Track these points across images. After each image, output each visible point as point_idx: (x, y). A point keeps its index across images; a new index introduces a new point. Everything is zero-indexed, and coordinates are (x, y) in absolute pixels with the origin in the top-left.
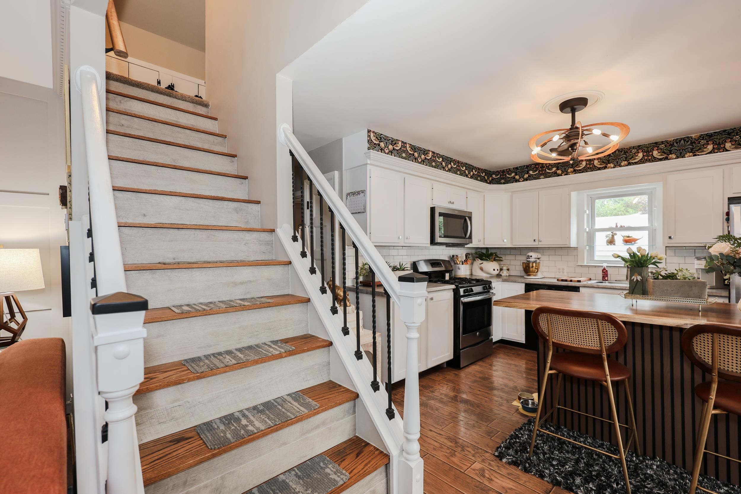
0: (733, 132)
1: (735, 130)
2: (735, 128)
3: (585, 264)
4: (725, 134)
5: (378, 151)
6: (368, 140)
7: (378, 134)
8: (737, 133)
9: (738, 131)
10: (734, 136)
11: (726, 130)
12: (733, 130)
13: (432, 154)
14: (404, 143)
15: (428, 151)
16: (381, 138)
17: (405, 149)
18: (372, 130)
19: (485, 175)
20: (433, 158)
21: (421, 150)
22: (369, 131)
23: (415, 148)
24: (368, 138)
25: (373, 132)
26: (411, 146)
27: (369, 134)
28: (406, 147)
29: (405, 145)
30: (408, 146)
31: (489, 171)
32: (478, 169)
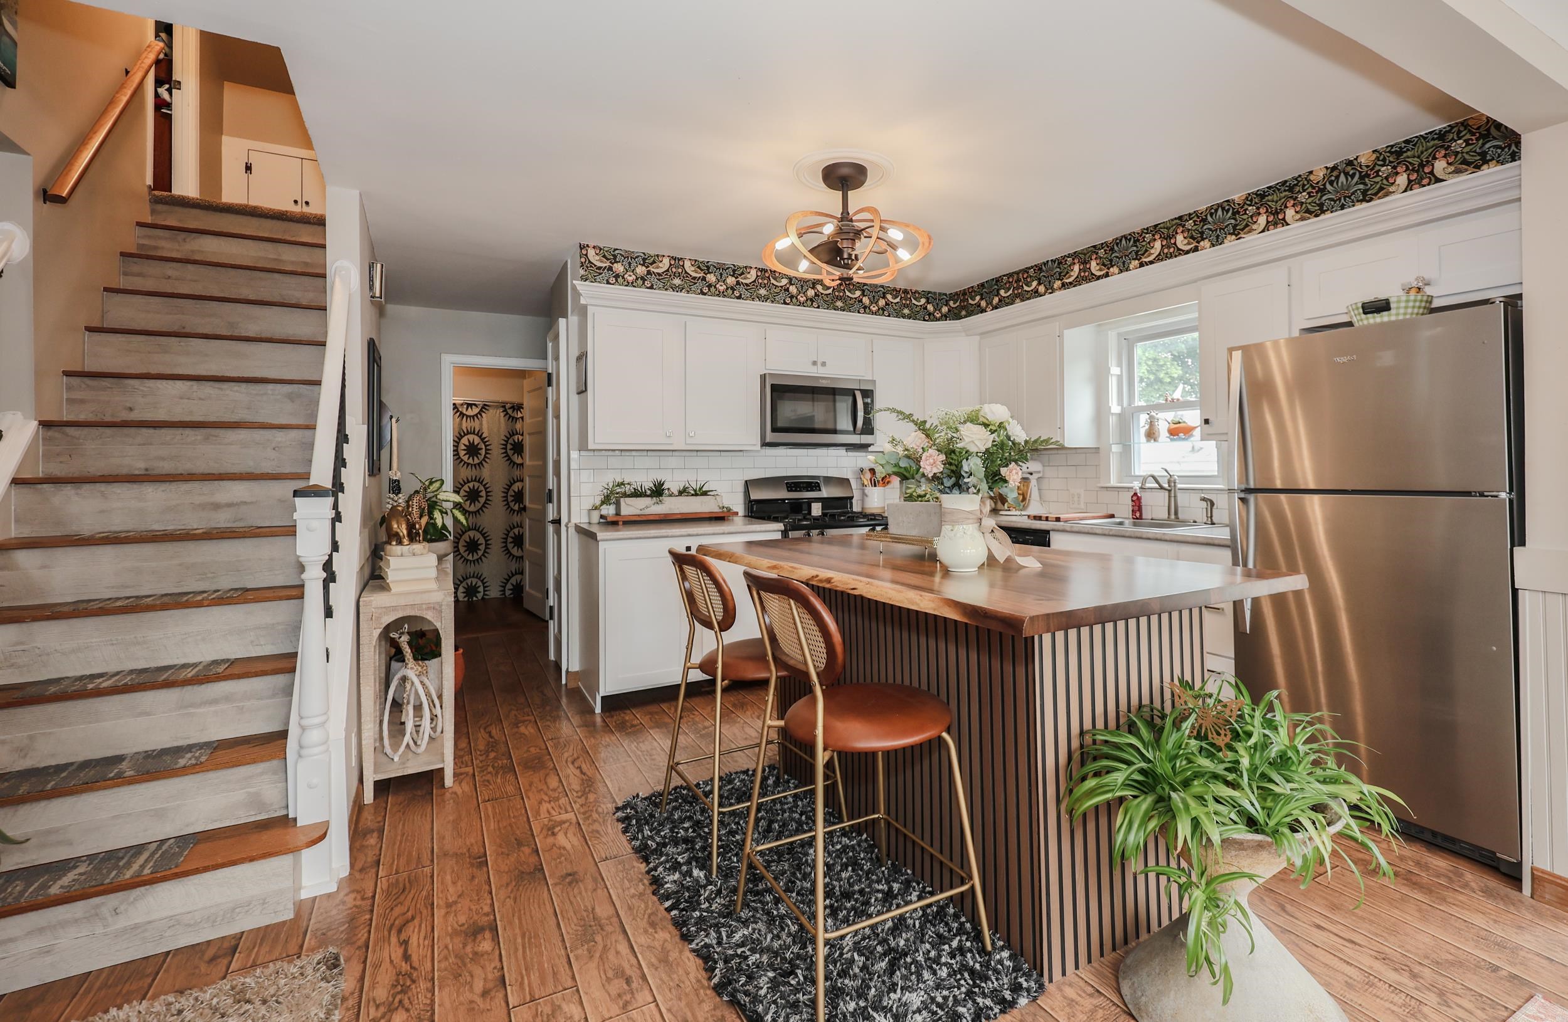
0: (1296, 185)
1: (1299, 179)
2: (1300, 176)
3: (1113, 482)
4: (1285, 191)
5: (608, 282)
6: (582, 263)
7: (606, 250)
8: (1304, 185)
9: (1306, 183)
10: (1299, 192)
11: (1286, 182)
12: (1296, 179)
13: (759, 274)
14: (679, 260)
15: (746, 267)
16: (615, 257)
17: (680, 270)
18: (591, 244)
19: (928, 302)
20: (760, 281)
21: (728, 268)
22: (582, 247)
23: (708, 268)
24: (583, 260)
25: (594, 247)
26: (695, 263)
27: (584, 252)
28: (683, 266)
29: (681, 263)
30: (687, 264)
31: (940, 294)
32: (903, 292)
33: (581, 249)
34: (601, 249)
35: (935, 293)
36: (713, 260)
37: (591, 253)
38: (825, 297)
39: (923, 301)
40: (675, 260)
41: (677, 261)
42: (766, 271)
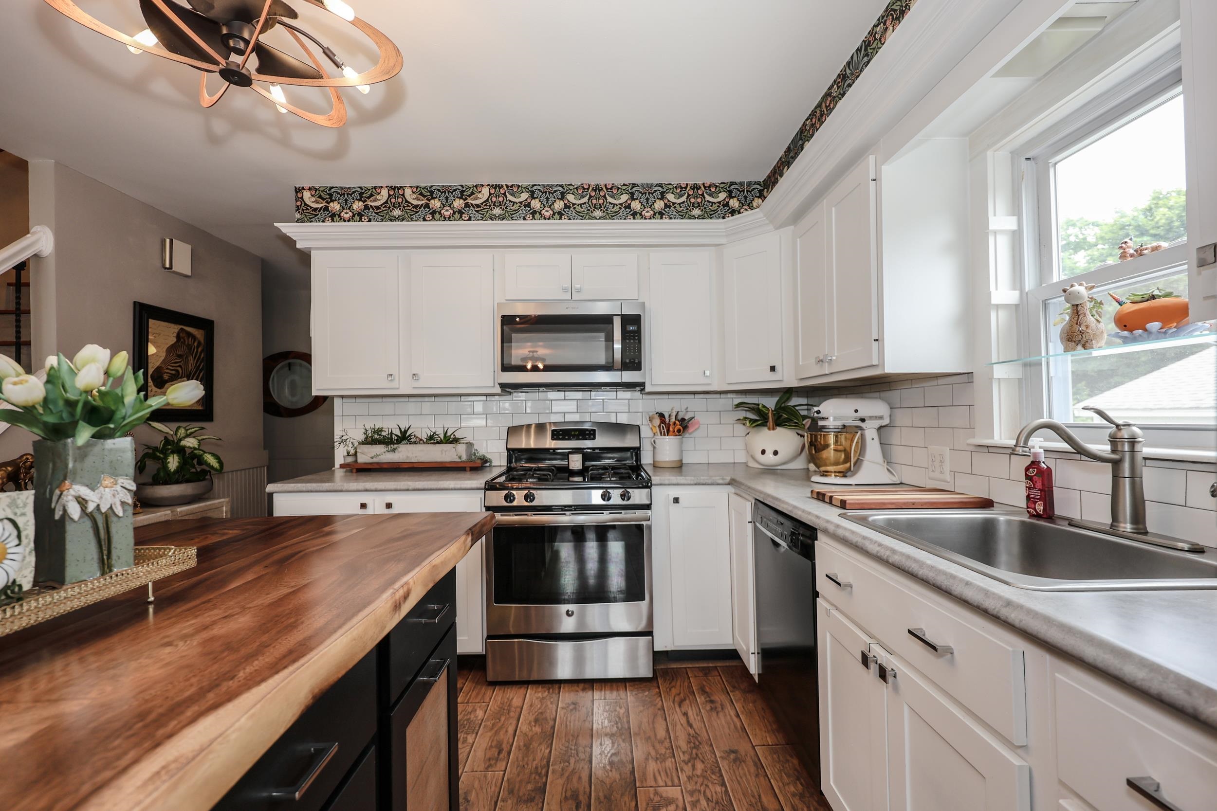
5: (323, 221)
6: (298, 206)
7: (322, 189)
13: (493, 191)
14: (398, 189)
15: (476, 186)
16: (331, 195)
17: (400, 200)
18: (307, 186)
19: (731, 196)
20: (494, 199)
21: (454, 191)
22: (298, 190)
23: (432, 193)
24: (299, 203)
25: (310, 189)
26: (417, 189)
27: (300, 195)
28: (403, 195)
29: (401, 192)
30: (408, 192)
31: (749, 184)
32: (692, 188)
33: (297, 192)
34: (316, 190)
35: (741, 184)
36: (437, 182)
37: (307, 195)
38: (579, 209)
39: (722, 196)
40: (394, 189)
41: (396, 190)
42: (501, 187)
